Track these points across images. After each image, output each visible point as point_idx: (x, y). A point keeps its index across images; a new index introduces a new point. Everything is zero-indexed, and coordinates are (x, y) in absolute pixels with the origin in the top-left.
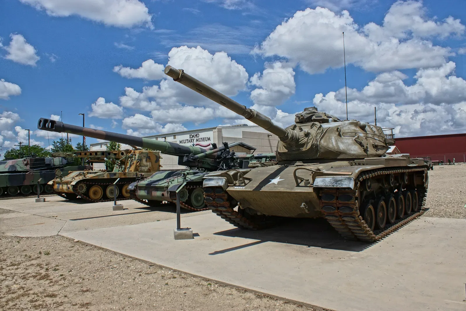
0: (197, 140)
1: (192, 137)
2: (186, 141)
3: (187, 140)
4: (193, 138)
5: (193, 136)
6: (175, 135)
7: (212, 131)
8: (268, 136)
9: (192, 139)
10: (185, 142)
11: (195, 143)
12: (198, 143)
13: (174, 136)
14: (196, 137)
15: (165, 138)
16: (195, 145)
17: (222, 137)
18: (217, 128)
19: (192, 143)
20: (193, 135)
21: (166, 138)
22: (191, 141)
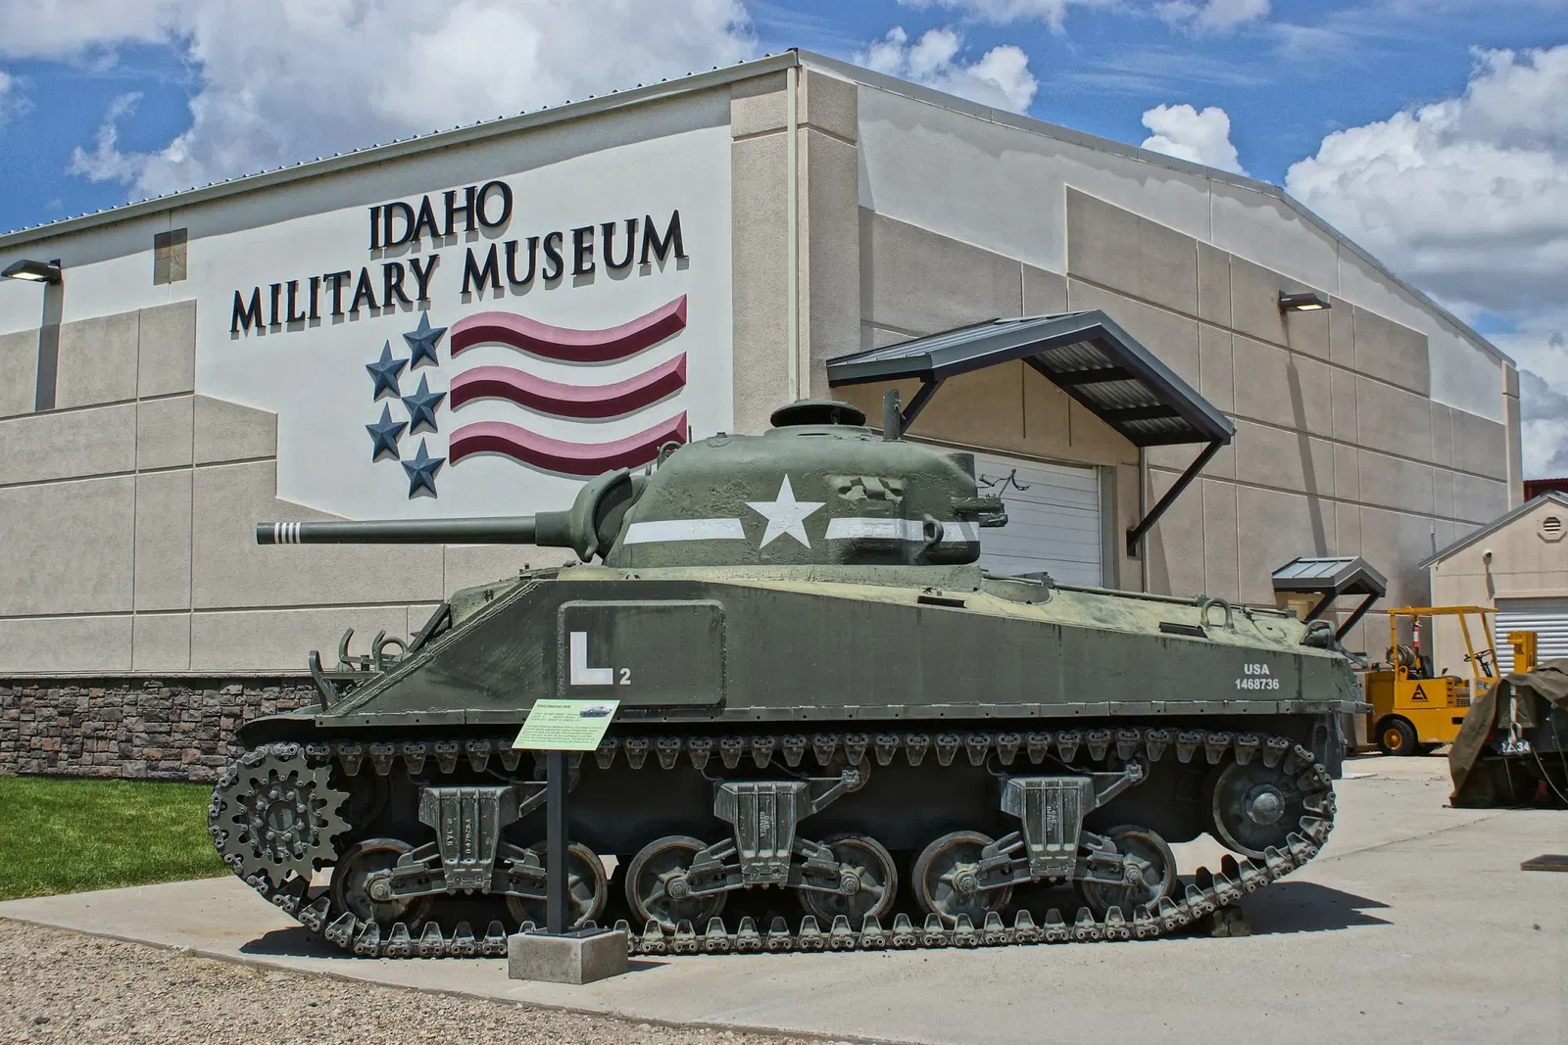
0: (477, 275)
1: (413, 235)
2: (325, 297)
3: (338, 280)
4: (427, 245)
5: (421, 223)
6: (180, 236)
7: (725, 119)
8: (1287, 305)
9: (404, 260)
10: (303, 305)
11: (449, 308)
12: (487, 306)
13: (163, 241)
14: (460, 227)
15: (52, 278)
16: (443, 348)
17: (866, 215)
18: (808, 66)
19: (406, 321)
20: (426, 203)
21: (68, 275)
22: (393, 289)
